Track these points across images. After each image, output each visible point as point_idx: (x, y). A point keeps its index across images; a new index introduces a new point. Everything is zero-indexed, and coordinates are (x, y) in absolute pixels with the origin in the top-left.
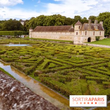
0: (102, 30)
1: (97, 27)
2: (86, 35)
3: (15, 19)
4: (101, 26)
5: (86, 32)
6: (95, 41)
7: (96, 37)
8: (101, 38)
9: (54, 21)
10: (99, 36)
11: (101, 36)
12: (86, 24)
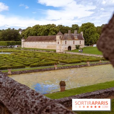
0: (82, 39)
1: (76, 37)
2: (66, 44)
3: (14, 29)
4: (82, 36)
5: (66, 41)
6: (75, 50)
7: (76, 46)
8: (81, 47)
9: (48, 31)
10: (79, 44)
11: (81, 45)
12: (66, 34)
